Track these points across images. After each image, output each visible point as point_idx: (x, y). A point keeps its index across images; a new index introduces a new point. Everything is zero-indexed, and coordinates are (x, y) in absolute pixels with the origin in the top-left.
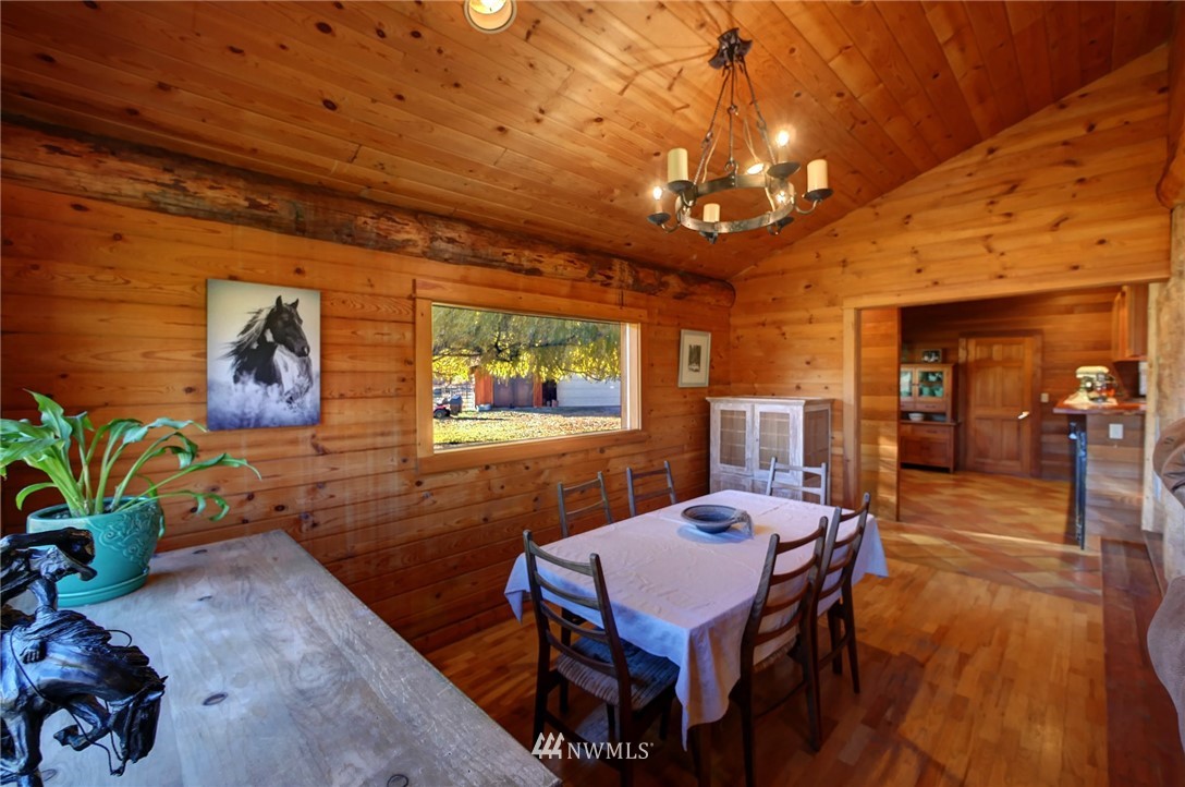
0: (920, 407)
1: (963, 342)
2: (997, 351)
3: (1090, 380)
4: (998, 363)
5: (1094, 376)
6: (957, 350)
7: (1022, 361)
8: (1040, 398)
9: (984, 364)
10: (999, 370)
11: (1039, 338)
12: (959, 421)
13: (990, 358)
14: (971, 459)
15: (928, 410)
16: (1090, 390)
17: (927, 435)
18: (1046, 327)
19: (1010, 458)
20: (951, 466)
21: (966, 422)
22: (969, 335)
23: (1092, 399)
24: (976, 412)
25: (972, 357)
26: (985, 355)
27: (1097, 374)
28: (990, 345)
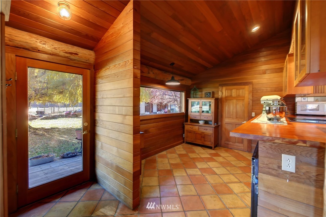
0: (202, 118)
1: (220, 88)
2: (234, 93)
3: (269, 105)
4: (234, 98)
5: (271, 102)
6: (218, 92)
7: (244, 97)
8: (251, 114)
9: (228, 98)
10: (235, 101)
11: (251, 86)
12: (219, 124)
13: (231, 96)
14: (223, 142)
15: (206, 119)
16: (269, 112)
17: (204, 131)
18: (254, 81)
19: (238, 143)
20: (213, 146)
21: (221, 125)
22: (222, 85)
23: (270, 119)
24: (226, 120)
25: (224, 95)
26: (229, 95)
27: (273, 101)
28: (231, 90)
